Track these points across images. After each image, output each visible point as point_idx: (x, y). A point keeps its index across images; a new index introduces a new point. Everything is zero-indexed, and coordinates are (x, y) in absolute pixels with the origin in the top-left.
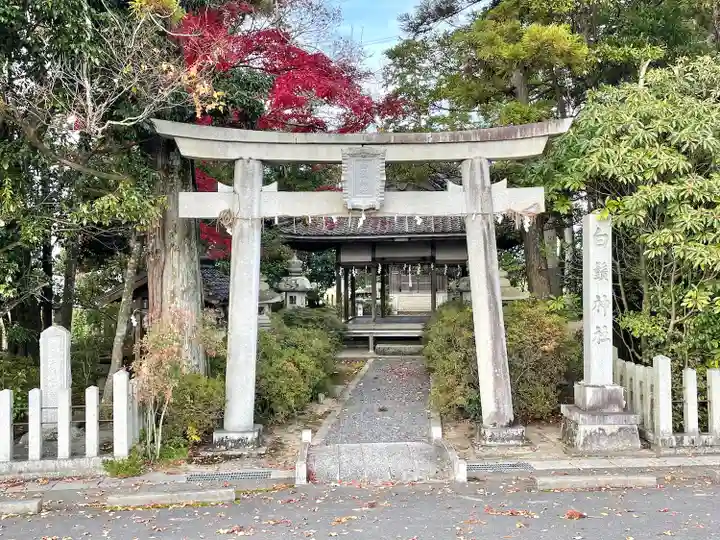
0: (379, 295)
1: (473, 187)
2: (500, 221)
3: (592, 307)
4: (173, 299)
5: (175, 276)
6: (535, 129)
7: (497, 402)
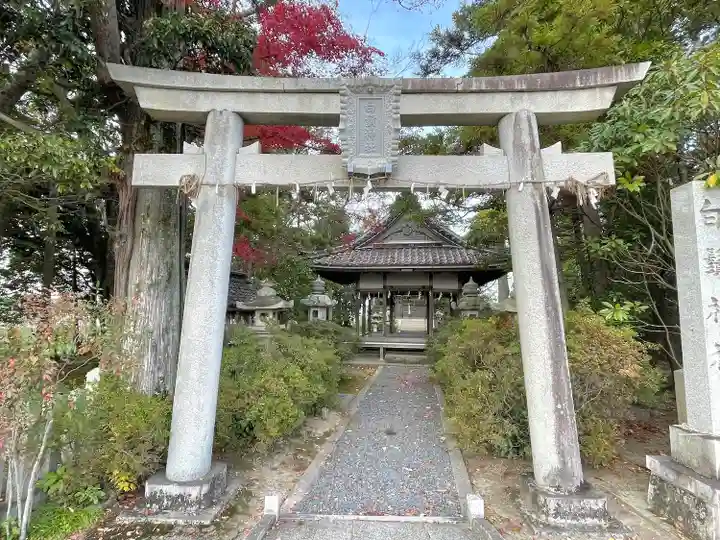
0: (388, 319)
1: (518, 146)
2: (555, 195)
3: (705, 316)
4: (137, 295)
5: (142, 268)
6: (599, 76)
7: (561, 453)
